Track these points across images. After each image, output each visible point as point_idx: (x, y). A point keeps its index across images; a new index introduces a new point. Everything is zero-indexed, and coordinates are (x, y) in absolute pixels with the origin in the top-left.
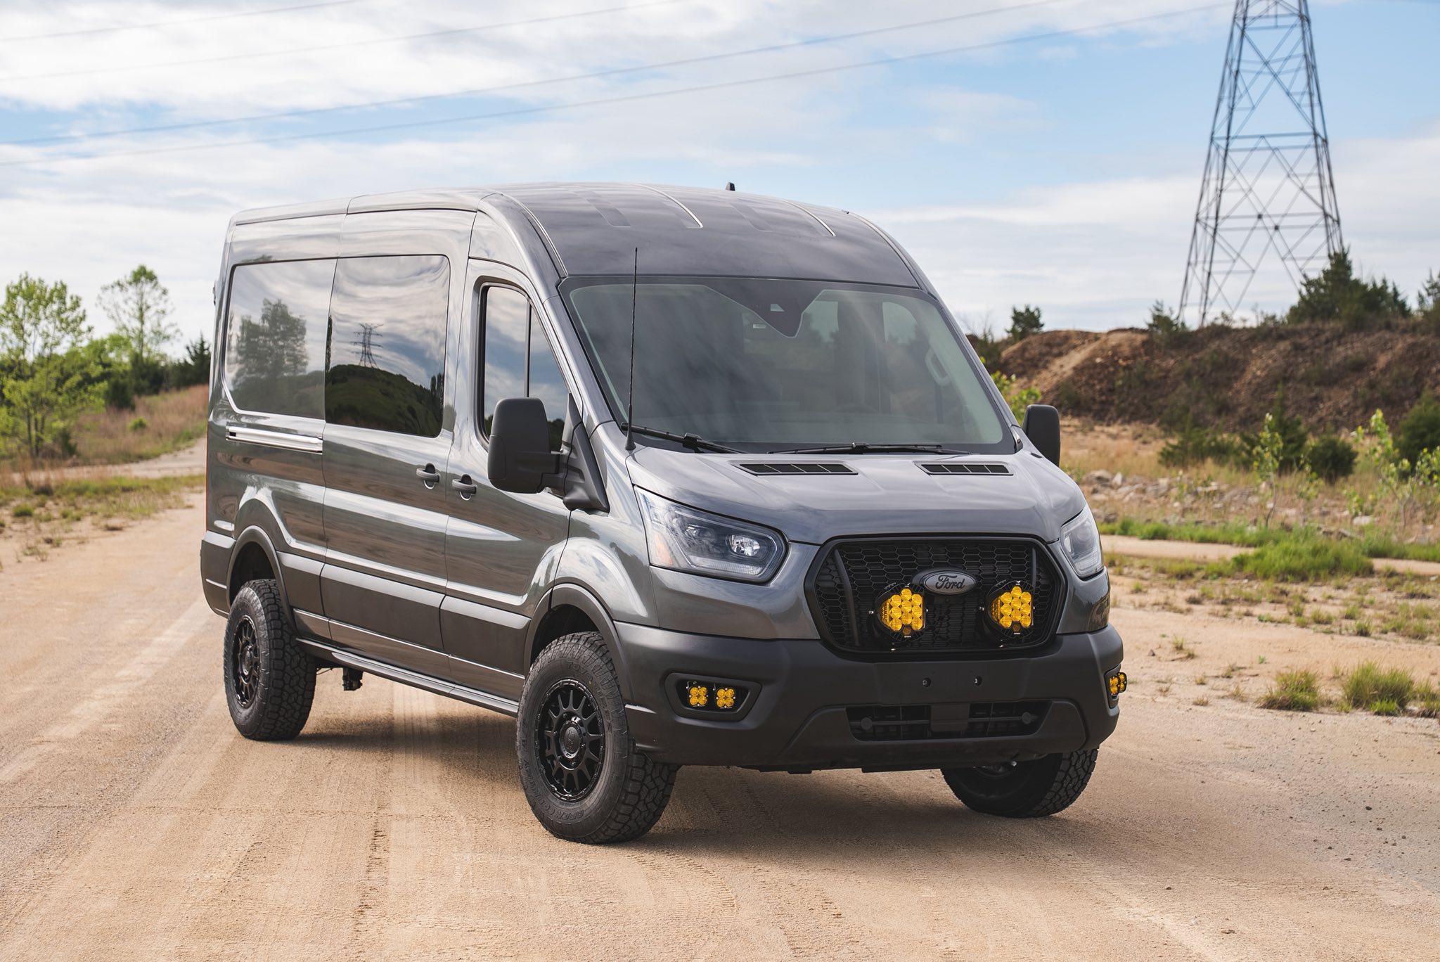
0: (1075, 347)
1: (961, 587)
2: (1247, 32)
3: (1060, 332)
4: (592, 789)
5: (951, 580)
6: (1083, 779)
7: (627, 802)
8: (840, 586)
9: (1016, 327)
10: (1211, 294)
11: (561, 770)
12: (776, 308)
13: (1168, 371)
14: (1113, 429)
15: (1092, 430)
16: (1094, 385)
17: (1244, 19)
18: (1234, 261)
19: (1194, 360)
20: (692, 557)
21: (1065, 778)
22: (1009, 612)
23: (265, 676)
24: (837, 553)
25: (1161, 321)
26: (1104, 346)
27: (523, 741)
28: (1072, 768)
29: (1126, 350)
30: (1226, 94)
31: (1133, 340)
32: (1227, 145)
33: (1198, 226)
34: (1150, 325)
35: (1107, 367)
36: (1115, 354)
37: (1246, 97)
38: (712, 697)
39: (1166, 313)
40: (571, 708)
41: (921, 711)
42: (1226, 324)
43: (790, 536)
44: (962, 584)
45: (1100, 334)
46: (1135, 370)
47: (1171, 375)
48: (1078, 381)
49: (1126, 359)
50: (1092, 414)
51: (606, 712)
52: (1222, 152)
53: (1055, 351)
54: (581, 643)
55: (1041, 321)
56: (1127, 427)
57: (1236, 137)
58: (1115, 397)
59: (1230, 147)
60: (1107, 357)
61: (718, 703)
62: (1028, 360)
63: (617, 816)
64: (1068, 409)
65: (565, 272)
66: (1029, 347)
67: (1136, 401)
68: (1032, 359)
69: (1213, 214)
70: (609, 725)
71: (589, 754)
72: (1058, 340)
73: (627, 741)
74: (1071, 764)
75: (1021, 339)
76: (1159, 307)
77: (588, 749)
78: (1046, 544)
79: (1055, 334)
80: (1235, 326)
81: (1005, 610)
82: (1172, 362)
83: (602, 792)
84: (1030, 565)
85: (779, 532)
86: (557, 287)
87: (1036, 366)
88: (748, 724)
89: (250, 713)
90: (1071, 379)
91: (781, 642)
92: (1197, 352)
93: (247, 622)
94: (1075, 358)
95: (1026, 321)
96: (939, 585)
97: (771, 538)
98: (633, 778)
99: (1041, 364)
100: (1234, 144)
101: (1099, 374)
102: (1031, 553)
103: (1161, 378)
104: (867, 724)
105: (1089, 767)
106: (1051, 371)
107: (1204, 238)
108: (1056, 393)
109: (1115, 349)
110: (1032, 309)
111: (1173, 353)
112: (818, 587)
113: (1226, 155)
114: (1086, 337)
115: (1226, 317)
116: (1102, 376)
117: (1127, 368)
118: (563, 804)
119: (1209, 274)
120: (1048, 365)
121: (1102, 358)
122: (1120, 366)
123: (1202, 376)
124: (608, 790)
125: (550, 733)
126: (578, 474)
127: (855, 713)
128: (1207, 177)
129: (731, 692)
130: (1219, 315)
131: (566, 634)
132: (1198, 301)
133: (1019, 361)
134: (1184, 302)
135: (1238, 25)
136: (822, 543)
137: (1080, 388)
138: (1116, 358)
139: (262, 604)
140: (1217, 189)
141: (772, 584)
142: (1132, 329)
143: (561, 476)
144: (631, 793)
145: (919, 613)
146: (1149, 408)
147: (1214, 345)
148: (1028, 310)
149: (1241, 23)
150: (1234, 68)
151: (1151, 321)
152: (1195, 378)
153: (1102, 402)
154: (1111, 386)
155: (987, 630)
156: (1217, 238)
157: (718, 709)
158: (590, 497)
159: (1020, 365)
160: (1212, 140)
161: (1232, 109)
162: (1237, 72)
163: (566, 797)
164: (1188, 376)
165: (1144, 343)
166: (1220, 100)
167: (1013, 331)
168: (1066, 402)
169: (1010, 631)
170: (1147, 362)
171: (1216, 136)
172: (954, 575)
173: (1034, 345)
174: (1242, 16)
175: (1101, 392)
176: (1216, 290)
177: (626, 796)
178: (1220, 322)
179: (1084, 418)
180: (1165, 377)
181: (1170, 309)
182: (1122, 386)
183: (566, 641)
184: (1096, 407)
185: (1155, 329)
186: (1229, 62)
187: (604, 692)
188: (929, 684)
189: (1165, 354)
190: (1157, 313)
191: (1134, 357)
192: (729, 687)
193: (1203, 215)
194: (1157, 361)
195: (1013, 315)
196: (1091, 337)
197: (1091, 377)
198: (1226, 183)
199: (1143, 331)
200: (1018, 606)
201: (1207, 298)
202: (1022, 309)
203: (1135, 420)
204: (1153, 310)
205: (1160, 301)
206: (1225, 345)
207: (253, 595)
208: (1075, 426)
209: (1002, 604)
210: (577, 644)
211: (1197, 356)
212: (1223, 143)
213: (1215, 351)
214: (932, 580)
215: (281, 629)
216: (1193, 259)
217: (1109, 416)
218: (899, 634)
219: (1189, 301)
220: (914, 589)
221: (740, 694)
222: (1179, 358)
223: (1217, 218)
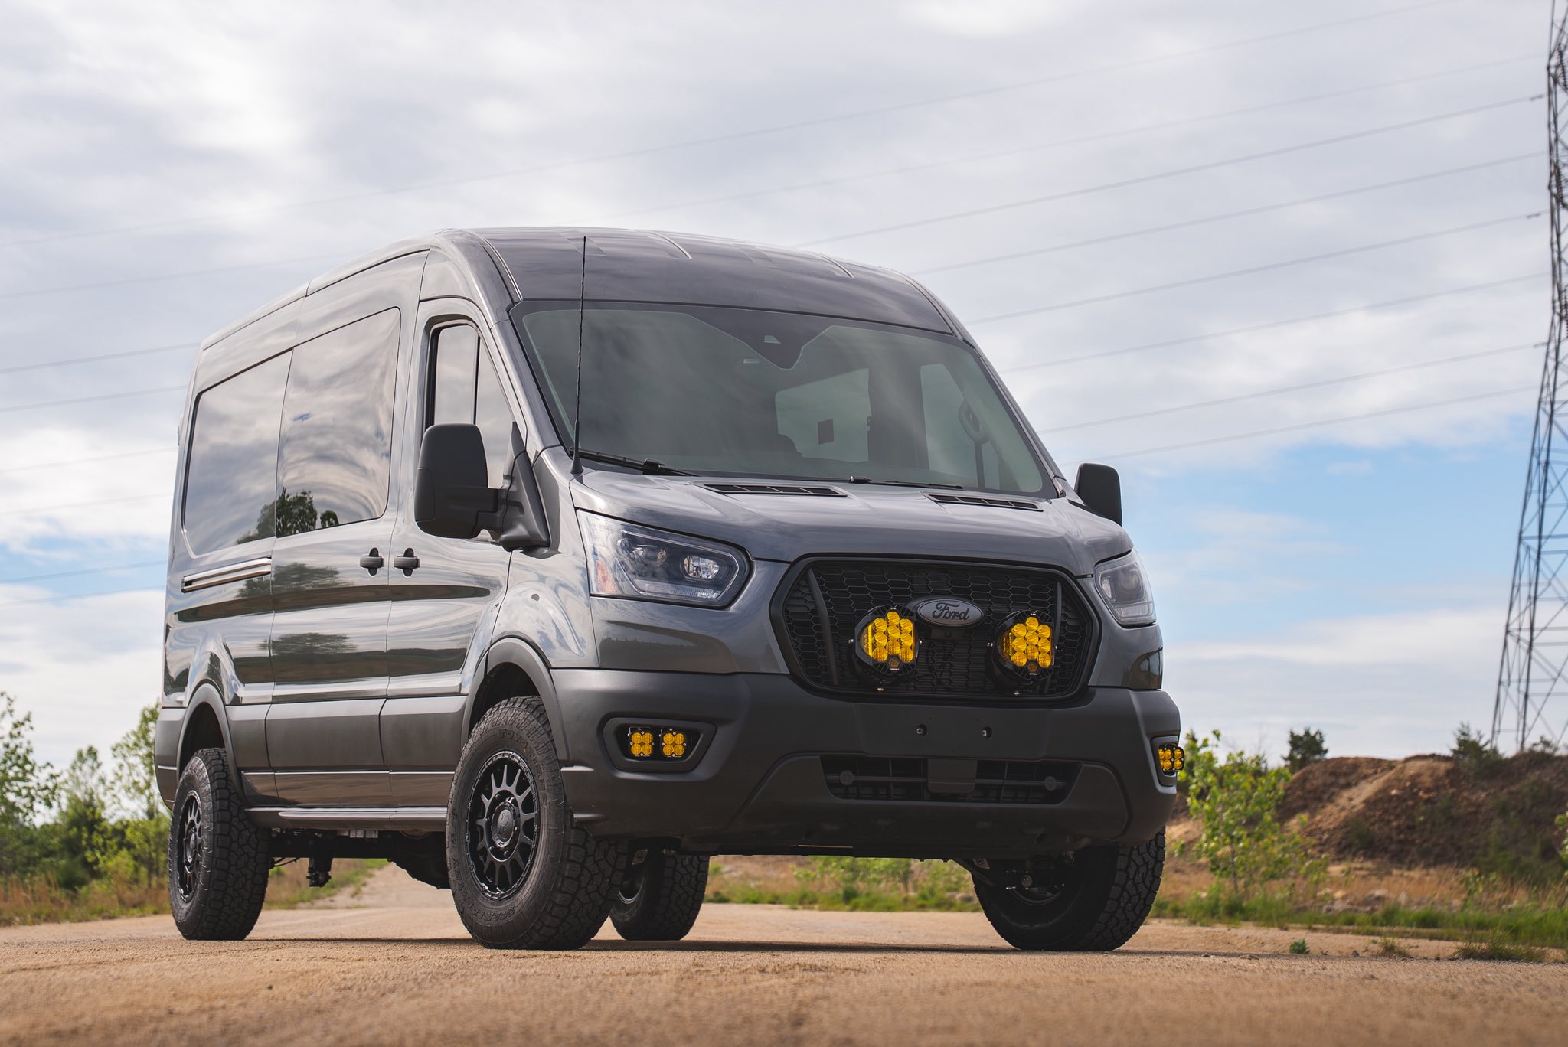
0: (1365, 777)
1: (964, 618)
2: (1555, 418)
3: (1348, 759)
4: (525, 880)
5: (952, 609)
6: (1145, 899)
7: (563, 889)
8: (815, 612)
9: (1295, 753)
10: (1529, 721)
11: (493, 863)
12: (770, 340)
13: (1480, 806)
14: (1416, 873)
15: (1389, 873)
16: (1389, 821)
17: (1552, 403)
18: (1555, 680)
19: (1511, 793)
20: (637, 581)
21: (1121, 895)
22: (1023, 647)
23: (208, 855)
24: (811, 573)
25: (1468, 747)
26: (1401, 776)
27: (452, 835)
28: (1130, 883)
29: (1427, 780)
30: (1535, 487)
31: (1435, 769)
32: (1540, 547)
33: (1509, 637)
34: (1455, 751)
35: (1405, 800)
36: (1413, 786)
37: (1558, 491)
38: (657, 744)
39: (1474, 737)
40: (504, 787)
41: (915, 766)
42: (1549, 751)
43: (754, 551)
44: (966, 614)
45: (1395, 761)
46: (1439, 804)
47: (1483, 810)
48: (1370, 817)
49: (1428, 790)
50: (1388, 856)
51: (541, 781)
52: (1534, 555)
53: (1342, 781)
54: (517, 705)
55: (1325, 746)
56: (1432, 871)
57: (1549, 537)
58: (1415, 836)
59: (1543, 549)
60: (1405, 788)
61: (664, 749)
62: (1309, 792)
63: (552, 908)
64: (1359, 849)
65: (519, 295)
66: (1311, 776)
67: (1442, 841)
68: (1315, 791)
69: (1526, 624)
70: (544, 796)
71: (524, 837)
72: (1344, 769)
73: (563, 812)
74: (1128, 877)
75: (1301, 768)
76: (1465, 731)
77: (522, 832)
78: (1075, 578)
79: (1341, 761)
80: (1558, 753)
81: (1019, 645)
82: (1483, 795)
83: (535, 882)
84: (1054, 601)
85: (743, 550)
86: (508, 312)
87: (1320, 799)
88: (701, 773)
89: (191, 906)
90: (1360, 814)
91: (740, 675)
92: (1512, 784)
93: (193, 798)
94: (1366, 790)
95: (1306, 746)
96: (936, 614)
97: (730, 555)
98: (571, 858)
99: (1326, 797)
100: (1547, 546)
101: (1396, 808)
102: (1056, 588)
103: (1470, 814)
104: (847, 778)
105: (1152, 883)
106: (1337, 805)
107: (1517, 654)
108: (1344, 830)
109: (1414, 778)
110: (1313, 732)
111: (1485, 784)
112: (786, 612)
113: (1539, 557)
114: (1378, 765)
115: (1547, 744)
116: (1399, 810)
117: (1427, 801)
118: (493, 904)
119: (1526, 696)
120: (1334, 797)
121: (1398, 789)
122: (1421, 798)
123: (1521, 811)
124: (542, 876)
125: (482, 822)
126: (517, 509)
127: (832, 764)
128: (1517, 582)
129: (680, 737)
130: (1538, 740)
131: (501, 701)
132: (1515, 726)
133: (1299, 793)
134: (1497, 728)
135: (1544, 410)
136: (792, 561)
137: (1373, 824)
138: (1415, 790)
139: (208, 771)
140: (1529, 597)
141: (732, 609)
142: (1433, 756)
143: (499, 514)
144: (568, 877)
145: (909, 642)
146: (1459, 849)
147: (1533, 776)
148: (1307, 733)
149: (1548, 408)
150: (1543, 458)
151: (1455, 746)
152: (1512, 814)
153: (1400, 842)
154: (1411, 824)
155: (997, 671)
156: (1533, 653)
157: (664, 758)
158: (529, 532)
159: (1300, 797)
160: (1520, 539)
161: (1542, 507)
162: (1547, 463)
163: (497, 895)
164: (1503, 811)
165: (1448, 772)
166: (1527, 494)
167: (1291, 758)
168: (1357, 841)
169: (1024, 670)
170: (1453, 795)
171: (1524, 535)
172: (958, 603)
173: (1317, 774)
174: (1548, 399)
175: (1399, 830)
176: (1535, 714)
177: (563, 882)
178: (1539, 748)
179: (1379, 860)
180: (1476, 813)
181: (1479, 733)
182: (1424, 822)
183: (501, 707)
184: (1393, 847)
185: (1461, 756)
186: (1537, 452)
187: (539, 757)
188: (924, 734)
189: (1474, 785)
190: (1462, 738)
191: (1437, 788)
192: (678, 730)
193: (1514, 626)
194: (1465, 794)
195: (1289, 739)
196: (1385, 765)
197: (1386, 811)
198: (1540, 589)
199: (1446, 759)
200: (1035, 641)
201: (1524, 725)
202: (1301, 732)
203: (1441, 863)
204: (1459, 734)
205: (1465, 723)
206: (1547, 776)
207: (199, 764)
208: (1368, 869)
209: (1014, 638)
210: (513, 707)
211: (1513, 788)
212: (1534, 544)
213: (1535, 783)
214: (928, 608)
215: (228, 799)
216: (1505, 677)
217: (1410, 858)
218: (883, 666)
219: (1503, 727)
220: (902, 612)
221: (691, 739)
222: (1492, 791)
223: (1532, 629)
